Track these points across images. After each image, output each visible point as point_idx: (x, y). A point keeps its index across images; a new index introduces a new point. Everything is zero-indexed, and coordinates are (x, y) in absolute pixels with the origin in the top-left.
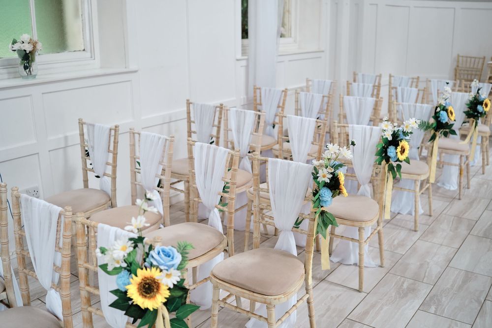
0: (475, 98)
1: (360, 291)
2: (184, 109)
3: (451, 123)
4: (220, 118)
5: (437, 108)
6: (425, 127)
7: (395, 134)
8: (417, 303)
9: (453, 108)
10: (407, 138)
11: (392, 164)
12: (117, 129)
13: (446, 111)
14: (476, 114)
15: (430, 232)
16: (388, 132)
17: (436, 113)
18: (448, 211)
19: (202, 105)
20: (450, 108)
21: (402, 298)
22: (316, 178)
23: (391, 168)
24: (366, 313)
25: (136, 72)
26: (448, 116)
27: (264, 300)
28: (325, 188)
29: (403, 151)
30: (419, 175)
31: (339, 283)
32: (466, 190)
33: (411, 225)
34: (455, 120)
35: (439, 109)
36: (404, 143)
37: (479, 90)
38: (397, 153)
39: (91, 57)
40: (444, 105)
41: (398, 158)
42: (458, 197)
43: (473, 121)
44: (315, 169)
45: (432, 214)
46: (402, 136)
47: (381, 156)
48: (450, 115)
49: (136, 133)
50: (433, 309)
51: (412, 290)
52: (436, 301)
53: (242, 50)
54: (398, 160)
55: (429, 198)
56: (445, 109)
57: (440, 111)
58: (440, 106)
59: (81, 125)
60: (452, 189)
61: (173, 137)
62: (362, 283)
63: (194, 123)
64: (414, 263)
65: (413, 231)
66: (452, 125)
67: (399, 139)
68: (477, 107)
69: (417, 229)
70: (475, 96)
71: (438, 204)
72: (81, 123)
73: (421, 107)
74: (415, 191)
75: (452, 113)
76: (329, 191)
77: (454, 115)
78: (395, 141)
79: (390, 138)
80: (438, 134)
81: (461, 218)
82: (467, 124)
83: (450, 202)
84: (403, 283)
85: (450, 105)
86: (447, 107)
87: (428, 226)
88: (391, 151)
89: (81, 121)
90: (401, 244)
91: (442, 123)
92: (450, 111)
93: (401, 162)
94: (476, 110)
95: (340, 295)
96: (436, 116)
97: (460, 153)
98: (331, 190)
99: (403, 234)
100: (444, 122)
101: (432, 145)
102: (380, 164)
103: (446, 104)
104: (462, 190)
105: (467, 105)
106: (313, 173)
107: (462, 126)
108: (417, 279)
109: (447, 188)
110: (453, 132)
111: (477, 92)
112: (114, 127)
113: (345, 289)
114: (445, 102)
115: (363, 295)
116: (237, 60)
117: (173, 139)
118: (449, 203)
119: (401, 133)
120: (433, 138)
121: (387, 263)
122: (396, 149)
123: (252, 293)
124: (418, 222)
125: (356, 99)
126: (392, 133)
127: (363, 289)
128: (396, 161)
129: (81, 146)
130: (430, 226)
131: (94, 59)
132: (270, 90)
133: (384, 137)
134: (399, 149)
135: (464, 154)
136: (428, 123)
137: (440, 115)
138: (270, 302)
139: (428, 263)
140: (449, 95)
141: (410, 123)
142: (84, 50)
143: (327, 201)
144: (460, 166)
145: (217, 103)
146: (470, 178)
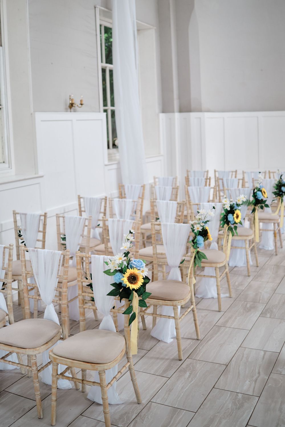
0: (279, 182)
1: (220, 311)
2: (76, 202)
3: (264, 199)
4: (105, 207)
5: (254, 190)
6: (247, 204)
7: (232, 206)
8: (258, 313)
9: (265, 189)
10: (240, 208)
11: (231, 226)
12: (46, 215)
13: (261, 191)
14: (281, 193)
15: (258, 276)
16: (227, 205)
17: (254, 193)
18: (269, 263)
19: (90, 199)
20: (263, 190)
21: (248, 312)
22: (193, 230)
23: (230, 229)
24: (227, 321)
25: (42, 177)
26: (263, 195)
27: (172, 304)
28: (199, 236)
29: (237, 217)
30: (247, 236)
31: (204, 308)
32: (280, 249)
33: (246, 273)
34: (267, 197)
35: (256, 191)
36: (237, 212)
37: (281, 176)
38: (234, 218)
39: (9, 167)
40: (259, 187)
41: (235, 222)
42: (275, 254)
43: (280, 199)
44: (192, 225)
45: (259, 265)
46: (236, 207)
47: (224, 221)
48: (264, 194)
49: (61, 217)
50: (268, 315)
51: (253, 307)
52: (270, 311)
53: (109, 157)
54: (235, 223)
55: (255, 253)
56: (260, 190)
57: (257, 192)
58: (257, 188)
59: (15, 215)
60: (270, 249)
61: (91, 217)
62: (220, 305)
63: (85, 211)
64: (251, 294)
65: (247, 276)
66: (266, 201)
67: (234, 209)
68: (281, 188)
69: (250, 274)
70: (279, 181)
71: (261, 260)
72: (15, 214)
73: (244, 190)
74: (245, 248)
75: (265, 193)
76: (202, 237)
77: (266, 193)
78: (232, 211)
79: (229, 209)
80: (257, 208)
81: (279, 266)
82: (276, 201)
83: (270, 257)
84: (247, 304)
85: (263, 187)
86: (261, 189)
87: (257, 273)
88: (230, 217)
89: (14, 212)
90: (241, 284)
91: (259, 200)
92: (264, 191)
93: (237, 224)
94: (280, 191)
95: (207, 315)
96: (255, 195)
97: (273, 221)
98: (203, 237)
99: (240, 279)
100: (260, 199)
101: (253, 216)
102: (223, 227)
103: (260, 186)
104: (278, 250)
105: (274, 187)
106: (191, 228)
107: (272, 202)
108: (255, 301)
109: (267, 249)
110: (267, 206)
111: (280, 177)
112: (44, 214)
113: (209, 311)
114: (259, 185)
115: (222, 313)
116: (106, 165)
117: (91, 218)
118: (268, 258)
119: (235, 205)
120: (254, 210)
121: (233, 295)
122: (233, 215)
123: (164, 301)
124: (250, 271)
125: (197, 188)
126: (230, 206)
127: (222, 310)
128: (233, 224)
129: (15, 230)
130: (258, 272)
131: (11, 169)
132: (132, 186)
133: (225, 208)
134: (235, 215)
135: (275, 222)
136: (249, 201)
137: (257, 195)
138: (176, 304)
139: (261, 293)
140: (261, 181)
141: (241, 198)
142: (4, 162)
143: (201, 243)
144: (274, 231)
145: (102, 195)
146: (282, 241)
